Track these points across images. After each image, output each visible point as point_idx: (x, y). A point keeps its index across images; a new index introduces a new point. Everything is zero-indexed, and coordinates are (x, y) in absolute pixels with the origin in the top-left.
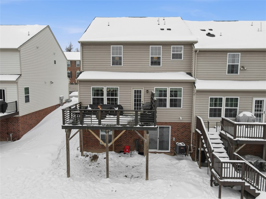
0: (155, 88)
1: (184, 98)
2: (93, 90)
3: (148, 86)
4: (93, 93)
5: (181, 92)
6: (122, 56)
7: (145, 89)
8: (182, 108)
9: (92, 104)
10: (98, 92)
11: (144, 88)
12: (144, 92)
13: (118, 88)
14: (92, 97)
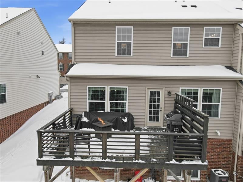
0: (180, 88)
1: (224, 103)
2: (89, 91)
3: (171, 86)
4: (89, 95)
5: (220, 95)
6: (132, 42)
7: (166, 90)
8: (219, 118)
9: (88, 111)
10: (97, 95)
11: (164, 88)
12: (165, 94)
13: (126, 88)
14: (88, 101)
